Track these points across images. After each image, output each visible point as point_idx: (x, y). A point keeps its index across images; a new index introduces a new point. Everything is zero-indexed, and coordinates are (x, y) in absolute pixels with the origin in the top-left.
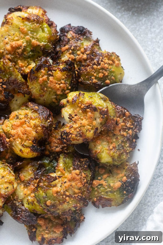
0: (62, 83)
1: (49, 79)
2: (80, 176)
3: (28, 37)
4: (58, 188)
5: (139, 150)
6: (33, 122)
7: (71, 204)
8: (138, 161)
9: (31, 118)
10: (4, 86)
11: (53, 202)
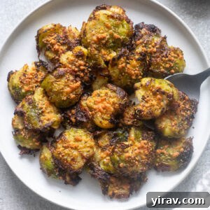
0: (136, 70)
1: (127, 66)
2: (147, 145)
3: (111, 31)
4: (130, 154)
5: (193, 128)
6: (112, 100)
8: (193, 136)
9: (110, 97)
10: (90, 69)
11: (125, 165)
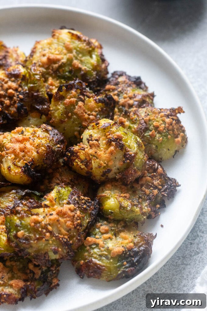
0: (92, 115)
1: (78, 103)
2: (73, 213)
3: (71, 55)
4: (40, 218)
5: (162, 226)
6: (37, 141)
7: (50, 244)
8: (156, 234)
9: (38, 137)
10: (21, 96)
11: (27, 234)
